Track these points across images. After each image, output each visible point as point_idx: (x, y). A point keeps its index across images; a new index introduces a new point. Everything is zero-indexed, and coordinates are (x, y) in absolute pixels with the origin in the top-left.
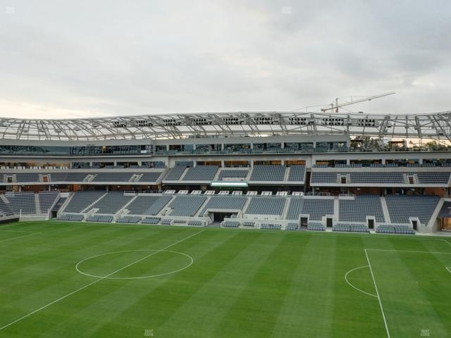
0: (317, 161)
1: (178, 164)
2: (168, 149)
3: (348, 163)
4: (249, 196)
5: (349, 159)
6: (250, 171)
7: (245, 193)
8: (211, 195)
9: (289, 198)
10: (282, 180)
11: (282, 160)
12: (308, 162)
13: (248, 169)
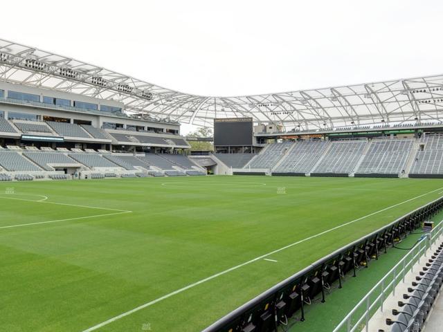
0: (104, 123)
3: (125, 127)
4: (64, 152)
5: (125, 123)
6: (48, 126)
7: (55, 149)
8: (20, 151)
9: (101, 155)
10: (90, 137)
11: (72, 118)
12: (94, 123)
13: (45, 124)
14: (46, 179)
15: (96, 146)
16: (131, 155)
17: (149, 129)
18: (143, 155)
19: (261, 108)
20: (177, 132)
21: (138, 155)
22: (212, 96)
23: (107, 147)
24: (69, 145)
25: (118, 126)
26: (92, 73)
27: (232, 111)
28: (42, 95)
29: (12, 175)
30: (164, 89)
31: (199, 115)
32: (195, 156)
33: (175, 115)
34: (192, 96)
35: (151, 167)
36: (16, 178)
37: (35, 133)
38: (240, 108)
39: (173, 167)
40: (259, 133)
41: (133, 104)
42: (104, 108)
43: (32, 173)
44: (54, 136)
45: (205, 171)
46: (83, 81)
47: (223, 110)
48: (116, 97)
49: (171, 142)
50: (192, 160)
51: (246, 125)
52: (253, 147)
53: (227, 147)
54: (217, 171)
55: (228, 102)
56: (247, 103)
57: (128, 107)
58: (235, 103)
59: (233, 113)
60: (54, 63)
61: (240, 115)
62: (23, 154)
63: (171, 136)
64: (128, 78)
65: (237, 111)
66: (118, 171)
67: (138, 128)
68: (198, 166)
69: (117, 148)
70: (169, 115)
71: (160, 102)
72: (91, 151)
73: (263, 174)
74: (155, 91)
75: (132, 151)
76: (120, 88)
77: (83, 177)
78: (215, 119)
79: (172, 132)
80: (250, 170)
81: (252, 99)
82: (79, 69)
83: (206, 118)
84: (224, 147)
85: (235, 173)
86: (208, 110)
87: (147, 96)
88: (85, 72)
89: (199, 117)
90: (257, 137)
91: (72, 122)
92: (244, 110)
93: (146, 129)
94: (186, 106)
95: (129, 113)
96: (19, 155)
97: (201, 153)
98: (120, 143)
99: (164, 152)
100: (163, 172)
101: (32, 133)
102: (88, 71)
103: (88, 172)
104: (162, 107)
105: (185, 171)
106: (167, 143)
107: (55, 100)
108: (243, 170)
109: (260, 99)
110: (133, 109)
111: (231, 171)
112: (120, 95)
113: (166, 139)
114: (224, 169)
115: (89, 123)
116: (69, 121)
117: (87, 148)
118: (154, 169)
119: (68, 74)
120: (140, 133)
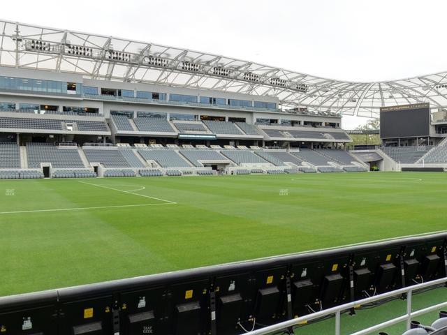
0: (258, 120)
1: (113, 113)
2: (100, 92)
3: (279, 122)
4: (216, 149)
5: (280, 118)
6: (204, 125)
7: (209, 147)
8: (177, 149)
9: (253, 152)
10: (242, 134)
11: (227, 116)
12: (248, 120)
13: (201, 123)
14: (194, 174)
15: (248, 143)
16: (285, 150)
17: (306, 123)
18: (297, 150)
19: (440, 90)
20: (338, 124)
21: (291, 150)
22: (375, 81)
23: (260, 143)
24: (222, 142)
25: (273, 121)
26: (242, 69)
27: (404, 97)
28: (199, 96)
29: (164, 170)
30: (319, 78)
31: (363, 105)
32: (358, 151)
33: (335, 107)
34: (351, 84)
35: (303, 163)
36: (167, 174)
37: (192, 132)
38: (412, 93)
39: (328, 162)
40: (438, 121)
41: (289, 98)
42: (258, 105)
43: (181, 170)
44: (208, 134)
45: (367, 167)
46: (236, 78)
47: (391, 97)
48: (271, 93)
49: (330, 136)
50: (354, 156)
51: (421, 112)
52: (430, 138)
53: (397, 140)
54: (383, 166)
55: (396, 86)
56: (420, 86)
57: (285, 102)
58: (405, 87)
59: (404, 100)
60: (208, 63)
61: (413, 101)
62: (180, 152)
63: (331, 130)
64: (278, 70)
65: (409, 97)
66: (266, 167)
67: (293, 123)
68: (360, 161)
69: (270, 144)
70: (330, 107)
71: (317, 94)
72: (243, 148)
73: (441, 170)
74: (309, 81)
75: (286, 147)
76: (273, 82)
77: (230, 173)
78: (381, 108)
79: (333, 125)
80: (423, 166)
81: (426, 79)
82: (231, 67)
83: (372, 108)
84: (394, 140)
85: (404, 170)
86: (373, 98)
87: (302, 88)
88: (237, 69)
89: (364, 108)
90: (436, 126)
91: (227, 120)
92: (419, 95)
93: (302, 123)
94: (348, 95)
95: (284, 108)
96: (175, 153)
97: (365, 147)
98: (272, 139)
99: (322, 148)
100: (316, 168)
101: (188, 132)
102: (240, 67)
103: (236, 168)
104: (320, 98)
105: (342, 167)
106: (325, 138)
107: (211, 99)
108: (416, 165)
109: (437, 79)
110: (290, 103)
111: (398, 167)
112: (275, 89)
113: (324, 133)
114: (391, 165)
115: (243, 120)
116: (224, 119)
117: (240, 145)
118: (305, 165)
119: (221, 72)
120: (296, 128)
